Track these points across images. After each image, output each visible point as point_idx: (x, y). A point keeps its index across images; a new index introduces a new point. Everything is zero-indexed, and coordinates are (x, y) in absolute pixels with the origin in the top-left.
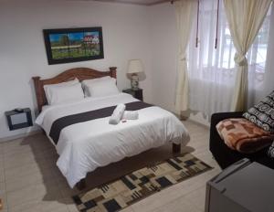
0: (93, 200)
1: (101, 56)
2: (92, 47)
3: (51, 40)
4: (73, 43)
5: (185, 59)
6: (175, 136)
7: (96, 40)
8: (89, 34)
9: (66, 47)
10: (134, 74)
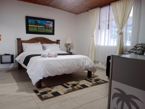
0: (45, 92)
1: (53, 34)
2: (49, 28)
3: (29, 22)
4: (40, 25)
5: (93, 36)
6: (89, 66)
7: (51, 25)
8: (48, 22)
9: (36, 26)
10: (69, 44)
